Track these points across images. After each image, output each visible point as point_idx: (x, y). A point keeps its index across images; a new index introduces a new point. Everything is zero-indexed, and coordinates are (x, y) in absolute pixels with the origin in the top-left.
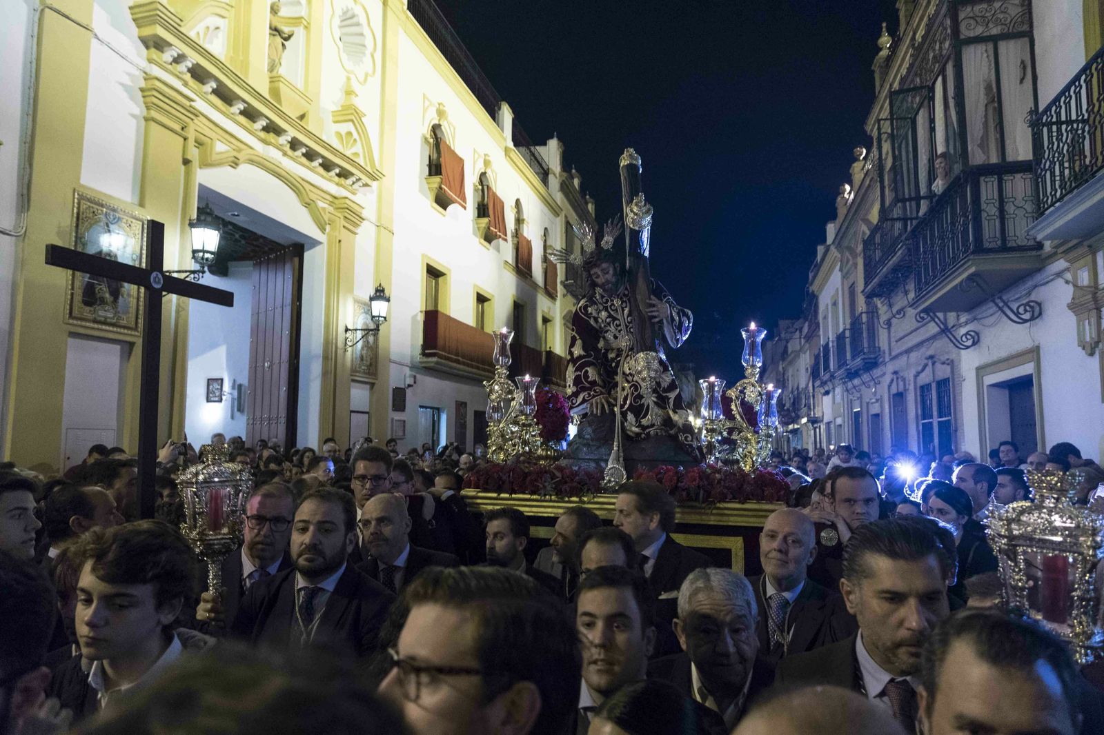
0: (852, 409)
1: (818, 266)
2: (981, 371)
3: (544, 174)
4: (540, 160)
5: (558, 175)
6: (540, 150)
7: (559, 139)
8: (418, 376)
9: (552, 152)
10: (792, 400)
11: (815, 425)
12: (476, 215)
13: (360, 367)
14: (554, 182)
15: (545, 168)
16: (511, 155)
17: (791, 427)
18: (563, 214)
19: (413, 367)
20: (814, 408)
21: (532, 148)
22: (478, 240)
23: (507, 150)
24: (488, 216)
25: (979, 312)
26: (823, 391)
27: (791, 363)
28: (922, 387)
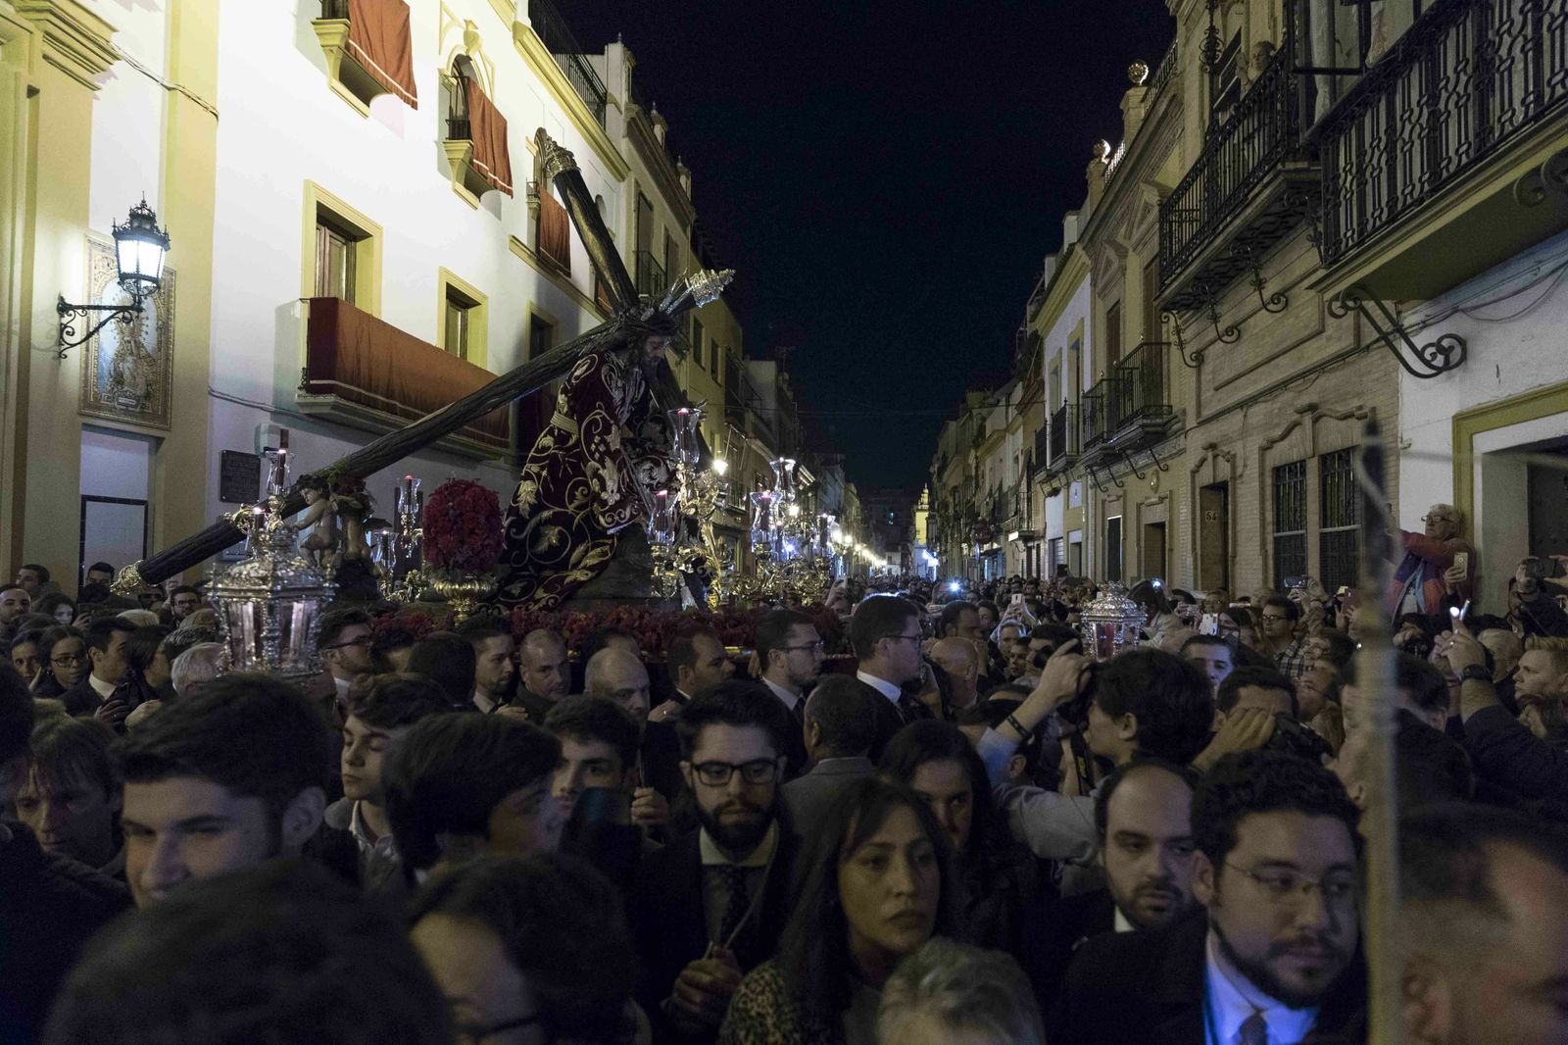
0: (1104, 515)
1: (1044, 294)
2: (1465, 424)
3: (599, 103)
4: (589, 74)
5: (623, 109)
6: (594, 60)
7: (627, 45)
8: (294, 433)
9: (613, 65)
10: (991, 507)
11: (1030, 544)
12: (446, 133)
13: (111, 399)
14: (617, 119)
15: (601, 91)
16: (525, 40)
17: (986, 547)
18: (632, 177)
19: (279, 413)
20: (1030, 517)
21: (581, 58)
22: (450, 183)
23: (516, 28)
24: (469, 137)
25: (1466, 295)
26: (1047, 489)
27: (989, 450)
28: (1278, 471)
